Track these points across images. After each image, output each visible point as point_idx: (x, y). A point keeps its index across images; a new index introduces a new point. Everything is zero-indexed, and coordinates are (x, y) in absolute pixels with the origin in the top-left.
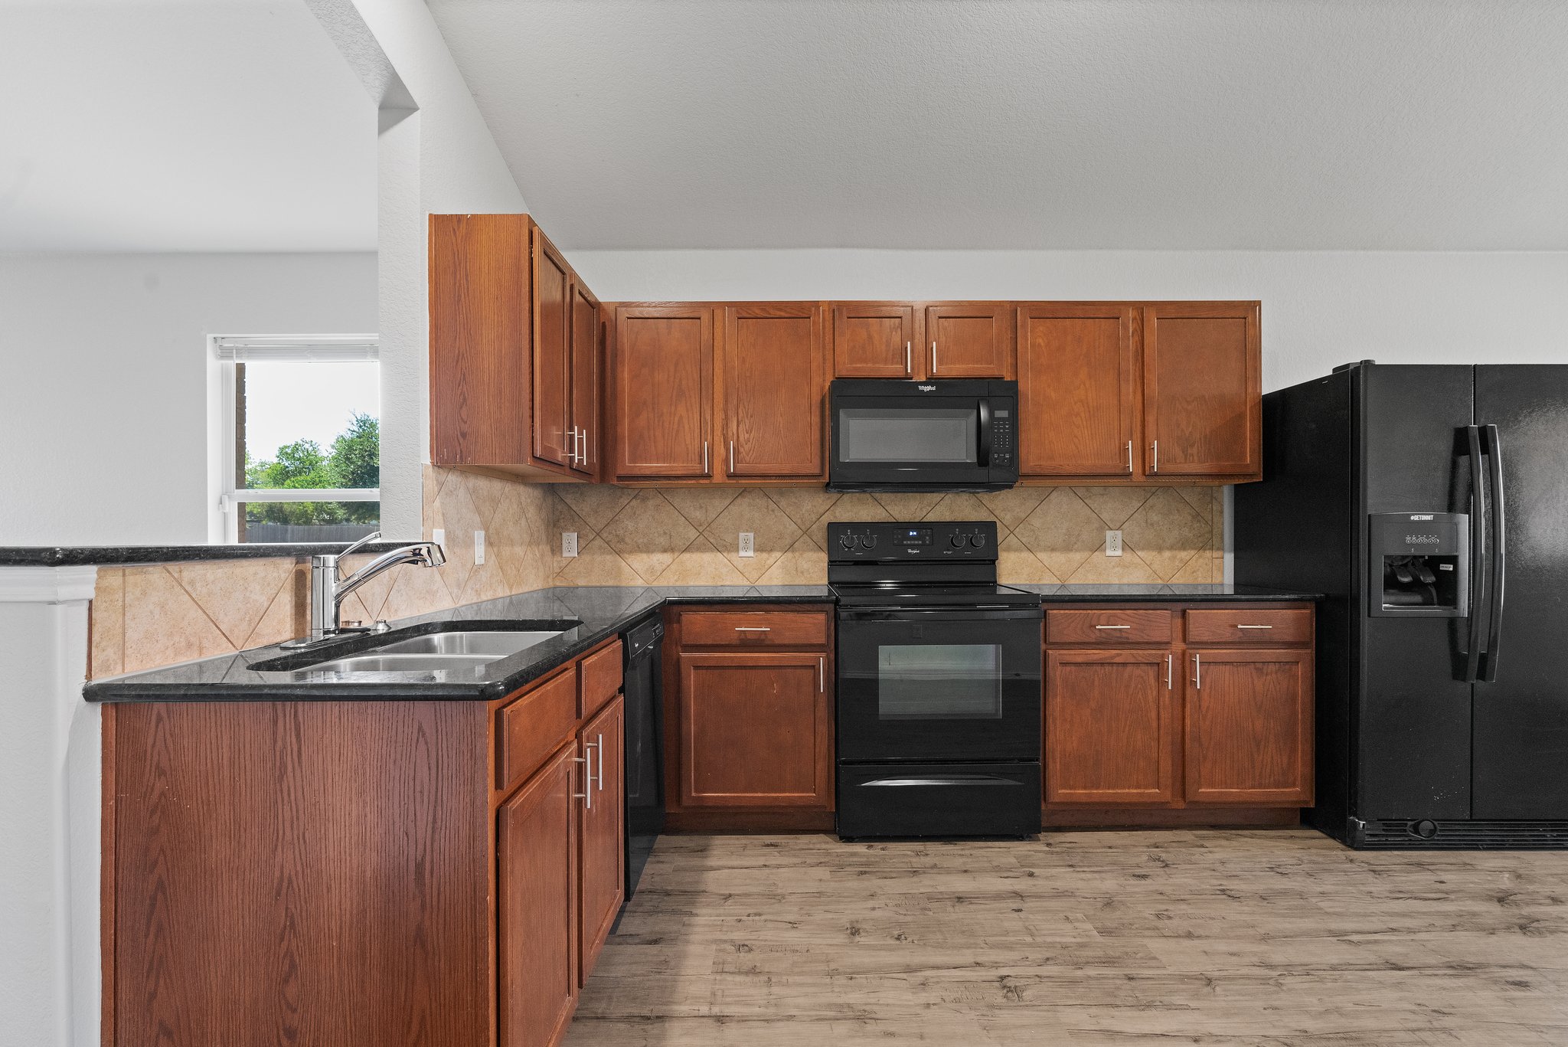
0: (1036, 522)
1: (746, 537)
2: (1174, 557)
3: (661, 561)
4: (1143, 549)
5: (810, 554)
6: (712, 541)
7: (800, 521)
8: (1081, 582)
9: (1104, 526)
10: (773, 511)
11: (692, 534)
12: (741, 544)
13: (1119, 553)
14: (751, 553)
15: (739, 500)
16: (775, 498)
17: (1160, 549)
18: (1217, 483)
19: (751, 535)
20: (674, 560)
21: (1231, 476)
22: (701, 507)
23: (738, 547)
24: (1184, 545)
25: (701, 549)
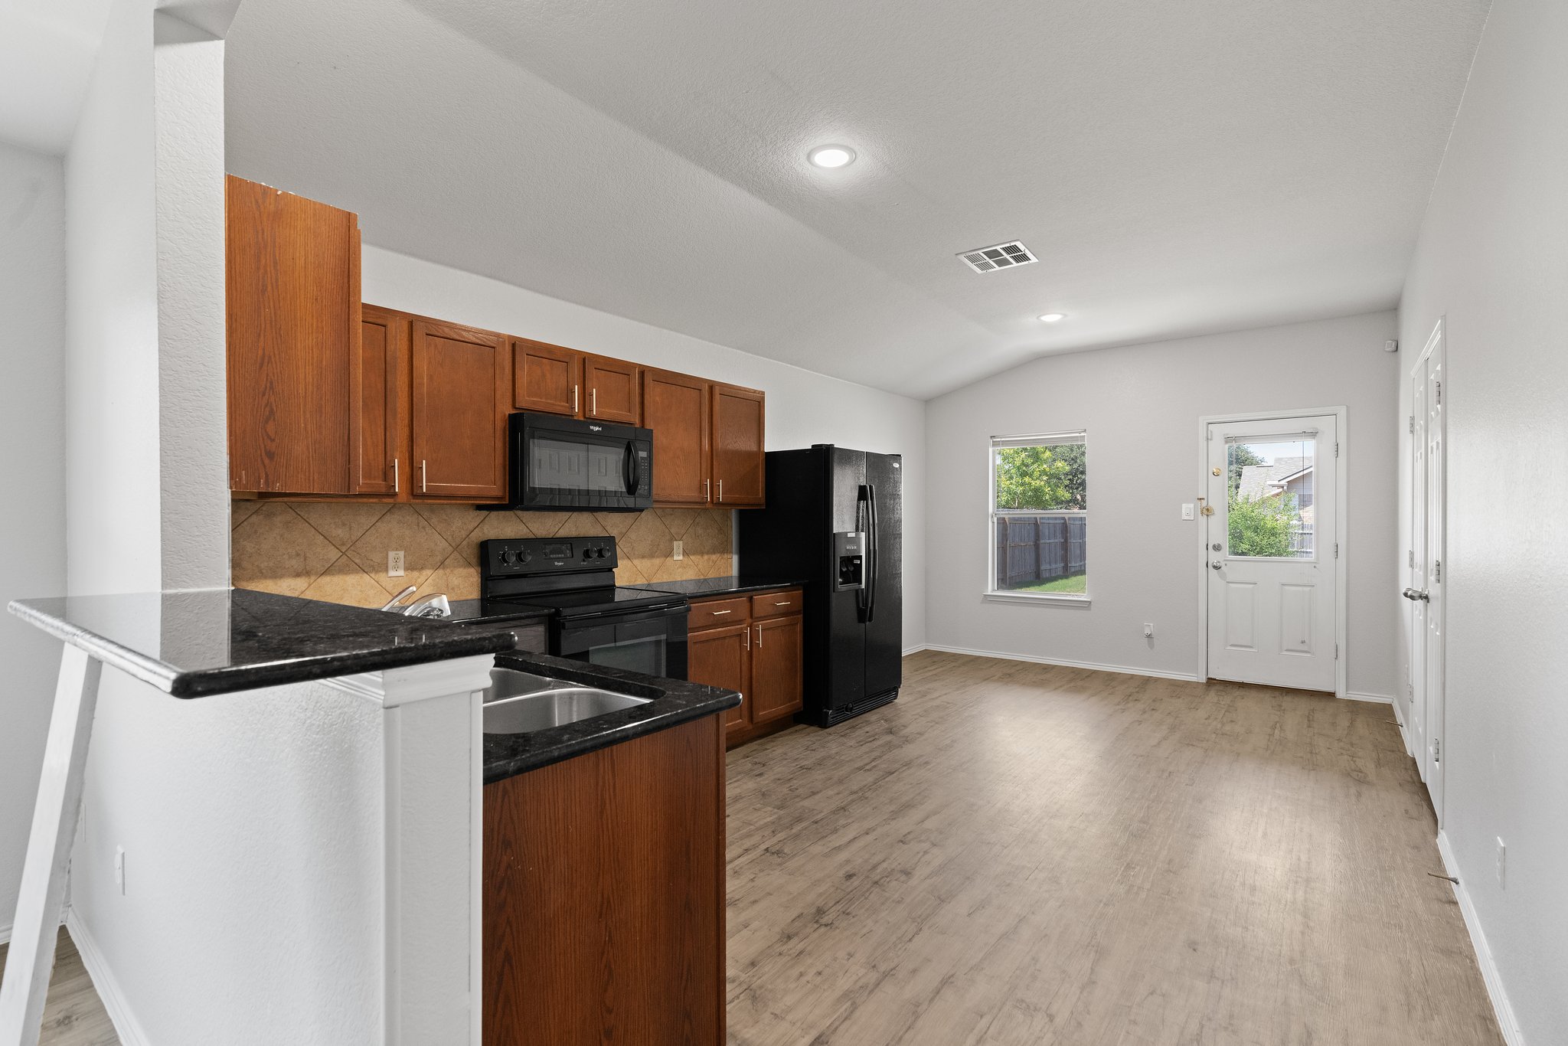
0: (633, 535)
1: (397, 556)
2: (709, 559)
3: (292, 587)
4: (694, 554)
5: (461, 570)
6: (357, 561)
7: (450, 538)
8: (660, 581)
9: (673, 539)
10: (424, 528)
11: (333, 554)
12: (391, 563)
13: (681, 558)
14: (401, 573)
15: (387, 517)
16: (426, 514)
17: (702, 554)
18: (729, 508)
19: (401, 554)
20: (310, 585)
21: (738, 505)
22: (344, 525)
23: (387, 567)
24: (713, 551)
25: (344, 570)
